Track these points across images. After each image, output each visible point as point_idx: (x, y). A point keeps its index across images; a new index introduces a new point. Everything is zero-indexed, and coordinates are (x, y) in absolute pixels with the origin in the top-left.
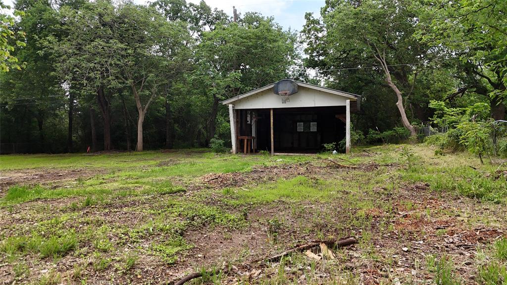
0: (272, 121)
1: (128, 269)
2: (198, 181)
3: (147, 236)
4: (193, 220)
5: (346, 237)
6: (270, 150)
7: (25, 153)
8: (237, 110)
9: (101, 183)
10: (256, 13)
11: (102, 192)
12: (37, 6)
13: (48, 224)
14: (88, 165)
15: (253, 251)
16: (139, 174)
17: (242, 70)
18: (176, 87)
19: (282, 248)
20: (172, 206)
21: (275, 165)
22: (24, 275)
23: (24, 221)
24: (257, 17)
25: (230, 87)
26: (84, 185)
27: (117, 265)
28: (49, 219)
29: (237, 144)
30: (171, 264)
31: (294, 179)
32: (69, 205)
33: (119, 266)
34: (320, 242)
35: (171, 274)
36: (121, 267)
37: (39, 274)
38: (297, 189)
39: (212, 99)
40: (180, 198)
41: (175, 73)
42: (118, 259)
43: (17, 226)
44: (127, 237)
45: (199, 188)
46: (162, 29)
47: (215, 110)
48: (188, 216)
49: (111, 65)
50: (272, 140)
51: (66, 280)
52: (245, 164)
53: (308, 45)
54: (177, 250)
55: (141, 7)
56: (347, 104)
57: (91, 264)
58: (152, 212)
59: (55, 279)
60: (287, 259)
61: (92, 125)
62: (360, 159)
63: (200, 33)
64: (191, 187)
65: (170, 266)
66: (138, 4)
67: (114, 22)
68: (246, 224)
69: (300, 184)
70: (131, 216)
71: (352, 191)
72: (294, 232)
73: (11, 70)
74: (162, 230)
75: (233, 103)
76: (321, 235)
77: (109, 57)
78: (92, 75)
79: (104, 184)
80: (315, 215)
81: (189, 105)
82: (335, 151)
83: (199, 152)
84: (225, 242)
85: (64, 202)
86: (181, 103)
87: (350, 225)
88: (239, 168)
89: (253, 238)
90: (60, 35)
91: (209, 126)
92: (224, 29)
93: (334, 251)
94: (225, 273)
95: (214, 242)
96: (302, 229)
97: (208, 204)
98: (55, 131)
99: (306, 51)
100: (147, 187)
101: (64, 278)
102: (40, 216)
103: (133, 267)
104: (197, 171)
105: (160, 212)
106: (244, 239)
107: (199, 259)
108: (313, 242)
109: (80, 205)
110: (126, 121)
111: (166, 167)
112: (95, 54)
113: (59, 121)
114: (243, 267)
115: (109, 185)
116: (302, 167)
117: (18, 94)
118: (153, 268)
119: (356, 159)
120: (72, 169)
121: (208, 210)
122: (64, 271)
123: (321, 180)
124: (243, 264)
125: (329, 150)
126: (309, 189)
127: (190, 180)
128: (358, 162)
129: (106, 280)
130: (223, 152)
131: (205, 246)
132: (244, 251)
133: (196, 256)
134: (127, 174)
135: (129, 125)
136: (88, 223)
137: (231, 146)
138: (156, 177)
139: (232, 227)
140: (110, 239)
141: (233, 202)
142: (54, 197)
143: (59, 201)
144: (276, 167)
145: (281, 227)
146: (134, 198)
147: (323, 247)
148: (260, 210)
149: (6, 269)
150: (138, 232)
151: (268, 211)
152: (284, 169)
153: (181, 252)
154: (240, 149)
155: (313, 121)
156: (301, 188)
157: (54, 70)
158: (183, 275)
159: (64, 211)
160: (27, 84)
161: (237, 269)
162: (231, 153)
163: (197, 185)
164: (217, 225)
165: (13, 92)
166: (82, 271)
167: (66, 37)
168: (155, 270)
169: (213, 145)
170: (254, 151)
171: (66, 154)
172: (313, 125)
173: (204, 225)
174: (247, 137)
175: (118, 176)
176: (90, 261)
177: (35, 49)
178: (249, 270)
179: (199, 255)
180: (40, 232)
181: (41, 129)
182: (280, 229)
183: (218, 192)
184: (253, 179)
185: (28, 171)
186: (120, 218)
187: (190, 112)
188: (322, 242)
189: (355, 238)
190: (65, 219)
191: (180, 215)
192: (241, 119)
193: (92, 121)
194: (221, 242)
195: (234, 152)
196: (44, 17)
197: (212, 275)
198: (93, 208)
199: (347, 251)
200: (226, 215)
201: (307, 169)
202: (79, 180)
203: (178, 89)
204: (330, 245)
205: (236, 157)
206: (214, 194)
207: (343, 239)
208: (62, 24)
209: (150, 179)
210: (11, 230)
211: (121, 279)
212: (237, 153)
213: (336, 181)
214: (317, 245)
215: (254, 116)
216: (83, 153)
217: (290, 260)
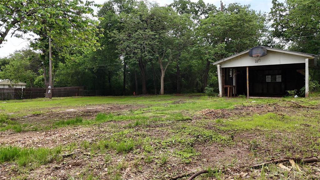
0: (248, 75)
1: (163, 163)
2: (198, 113)
3: (171, 145)
4: (198, 138)
5: (310, 156)
6: (246, 95)
7: (102, 96)
8: (223, 68)
9: (142, 113)
10: (236, 3)
11: (144, 118)
12: (108, 13)
13: (118, 135)
14: (134, 103)
15: (240, 161)
16: (163, 108)
17: (226, 42)
18: (184, 55)
19: (260, 160)
20: (184, 128)
21: (250, 105)
22: (109, 161)
23: (106, 132)
24: (237, 6)
25: (218, 54)
26: (134, 114)
27: (156, 161)
28: (118, 132)
29: (222, 91)
30: (187, 163)
31: (265, 115)
32: (127, 125)
33: (157, 161)
34: (289, 158)
35: (188, 169)
36: (159, 162)
37: (117, 161)
38: (268, 121)
39: (206, 62)
40: (189, 124)
41: (183, 47)
42: (157, 157)
43: (103, 134)
44: (160, 145)
45: (200, 118)
46: (175, 20)
47: (207, 68)
48: (195, 135)
49: (146, 44)
50: (248, 88)
51: (131, 166)
52: (229, 104)
53: (274, 21)
54: (190, 155)
55: (163, 8)
56: (307, 62)
57: (143, 158)
58: (173, 131)
59: (125, 165)
60: (265, 168)
61: (136, 80)
62: (317, 102)
63: (198, 20)
64: (195, 117)
65: (187, 164)
66: (161, 6)
67: (148, 18)
68: (233, 143)
69: (271, 118)
70: (161, 133)
71: (312, 125)
72: (268, 150)
73: (97, 50)
74: (180, 142)
75: (220, 64)
76: (289, 154)
77: (145, 40)
78: (136, 51)
79: (144, 114)
80: (284, 140)
81: (190, 66)
82: (296, 96)
83: (197, 96)
84: (220, 153)
85: (124, 123)
86: (186, 65)
87: (312, 149)
88: (225, 107)
89: (238, 152)
90: (120, 29)
91: (203, 79)
92: (214, 17)
93: (301, 166)
94: (223, 172)
95: (213, 153)
96: (274, 149)
97: (206, 128)
98: (117, 83)
99: (273, 26)
100: (168, 116)
101: (130, 165)
102: (113, 130)
103: (165, 163)
104: (197, 107)
105: (177, 131)
106: (233, 152)
107: (204, 162)
108: (284, 158)
109: (133, 125)
110: (154, 77)
111: (178, 105)
112: (138, 39)
113: (119, 78)
114: (234, 170)
115: (147, 114)
116: (271, 107)
117: (99, 63)
118: (177, 165)
119: (314, 102)
120: (126, 104)
121: (207, 133)
122: (129, 161)
123: (287, 116)
124: (234, 168)
125: (292, 95)
126: (278, 122)
127: (193, 113)
128: (316, 104)
129: (152, 169)
130: (213, 95)
131: (207, 155)
132: (234, 160)
133: (202, 160)
134: (156, 108)
135: (156, 79)
136: (138, 136)
137: (218, 92)
138: (173, 110)
139: (224, 144)
140: (151, 145)
141: (223, 128)
142: (119, 120)
143: (122, 122)
144: (251, 106)
145: (259, 146)
146: (162, 122)
147: (292, 162)
148: (242, 134)
149: (100, 157)
150: (166, 143)
151: (248, 135)
152: (257, 107)
153: (193, 157)
154: (225, 94)
155: (279, 75)
156: (271, 121)
157: (117, 49)
158: (196, 170)
159: (125, 128)
160: (103, 57)
161: (231, 171)
162: (218, 96)
163: (198, 116)
164: (214, 142)
165: (96, 62)
166: (139, 162)
167: (123, 30)
168: (178, 166)
169: (206, 92)
170: (235, 95)
171: (122, 96)
172: (278, 77)
173: (205, 141)
174: (229, 86)
175: (151, 109)
176: (142, 157)
177: (107, 38)
178: (239, 172)
179: (204, 160)
180: (114, 139)
181: (110, 82)
182: (258, 148)
183: (212, 121)
184: (236, 114)
185: (104, 105)
186: (155, 134)
187: (191, 70)
188: (291, 159)
189: (317, 158)
190: (127, 132)
191: (189, 134)
192: (226, 74)
193: (136, 78)
194: (217, 153)
195: (221, 96)
196: (112, 19)
197: (214, 172)
198: (140, 127)
199: (311, 166)
200: (219, 136)
201: (275, 108)
202: (131, 111)
203: (184, 57)
204: (297, 161)
205: (222, 99)
206: (209, 122)
207: (308, 158)
208: (121, 23)
209: (169, 112)
210: (100, 137)
211: (159, 169)
212: (223, 96)
213: (298, 117)
214: (287, 161)
215: (234, 72)
216: (131, 95)
217: (268, 168)
